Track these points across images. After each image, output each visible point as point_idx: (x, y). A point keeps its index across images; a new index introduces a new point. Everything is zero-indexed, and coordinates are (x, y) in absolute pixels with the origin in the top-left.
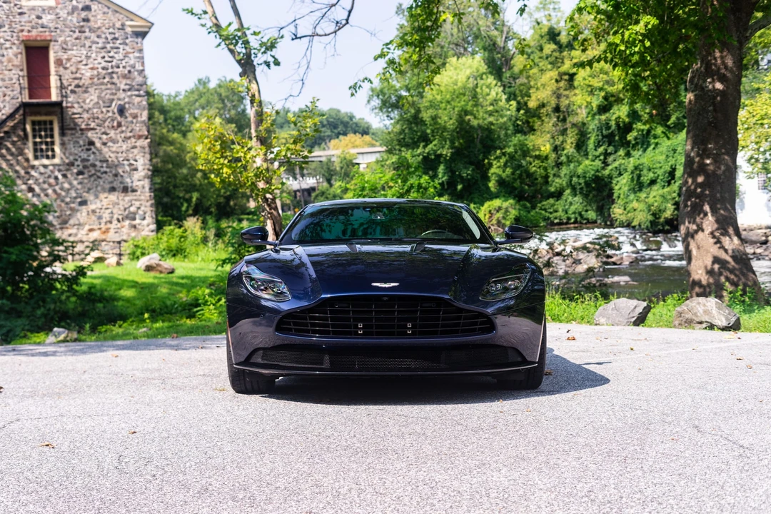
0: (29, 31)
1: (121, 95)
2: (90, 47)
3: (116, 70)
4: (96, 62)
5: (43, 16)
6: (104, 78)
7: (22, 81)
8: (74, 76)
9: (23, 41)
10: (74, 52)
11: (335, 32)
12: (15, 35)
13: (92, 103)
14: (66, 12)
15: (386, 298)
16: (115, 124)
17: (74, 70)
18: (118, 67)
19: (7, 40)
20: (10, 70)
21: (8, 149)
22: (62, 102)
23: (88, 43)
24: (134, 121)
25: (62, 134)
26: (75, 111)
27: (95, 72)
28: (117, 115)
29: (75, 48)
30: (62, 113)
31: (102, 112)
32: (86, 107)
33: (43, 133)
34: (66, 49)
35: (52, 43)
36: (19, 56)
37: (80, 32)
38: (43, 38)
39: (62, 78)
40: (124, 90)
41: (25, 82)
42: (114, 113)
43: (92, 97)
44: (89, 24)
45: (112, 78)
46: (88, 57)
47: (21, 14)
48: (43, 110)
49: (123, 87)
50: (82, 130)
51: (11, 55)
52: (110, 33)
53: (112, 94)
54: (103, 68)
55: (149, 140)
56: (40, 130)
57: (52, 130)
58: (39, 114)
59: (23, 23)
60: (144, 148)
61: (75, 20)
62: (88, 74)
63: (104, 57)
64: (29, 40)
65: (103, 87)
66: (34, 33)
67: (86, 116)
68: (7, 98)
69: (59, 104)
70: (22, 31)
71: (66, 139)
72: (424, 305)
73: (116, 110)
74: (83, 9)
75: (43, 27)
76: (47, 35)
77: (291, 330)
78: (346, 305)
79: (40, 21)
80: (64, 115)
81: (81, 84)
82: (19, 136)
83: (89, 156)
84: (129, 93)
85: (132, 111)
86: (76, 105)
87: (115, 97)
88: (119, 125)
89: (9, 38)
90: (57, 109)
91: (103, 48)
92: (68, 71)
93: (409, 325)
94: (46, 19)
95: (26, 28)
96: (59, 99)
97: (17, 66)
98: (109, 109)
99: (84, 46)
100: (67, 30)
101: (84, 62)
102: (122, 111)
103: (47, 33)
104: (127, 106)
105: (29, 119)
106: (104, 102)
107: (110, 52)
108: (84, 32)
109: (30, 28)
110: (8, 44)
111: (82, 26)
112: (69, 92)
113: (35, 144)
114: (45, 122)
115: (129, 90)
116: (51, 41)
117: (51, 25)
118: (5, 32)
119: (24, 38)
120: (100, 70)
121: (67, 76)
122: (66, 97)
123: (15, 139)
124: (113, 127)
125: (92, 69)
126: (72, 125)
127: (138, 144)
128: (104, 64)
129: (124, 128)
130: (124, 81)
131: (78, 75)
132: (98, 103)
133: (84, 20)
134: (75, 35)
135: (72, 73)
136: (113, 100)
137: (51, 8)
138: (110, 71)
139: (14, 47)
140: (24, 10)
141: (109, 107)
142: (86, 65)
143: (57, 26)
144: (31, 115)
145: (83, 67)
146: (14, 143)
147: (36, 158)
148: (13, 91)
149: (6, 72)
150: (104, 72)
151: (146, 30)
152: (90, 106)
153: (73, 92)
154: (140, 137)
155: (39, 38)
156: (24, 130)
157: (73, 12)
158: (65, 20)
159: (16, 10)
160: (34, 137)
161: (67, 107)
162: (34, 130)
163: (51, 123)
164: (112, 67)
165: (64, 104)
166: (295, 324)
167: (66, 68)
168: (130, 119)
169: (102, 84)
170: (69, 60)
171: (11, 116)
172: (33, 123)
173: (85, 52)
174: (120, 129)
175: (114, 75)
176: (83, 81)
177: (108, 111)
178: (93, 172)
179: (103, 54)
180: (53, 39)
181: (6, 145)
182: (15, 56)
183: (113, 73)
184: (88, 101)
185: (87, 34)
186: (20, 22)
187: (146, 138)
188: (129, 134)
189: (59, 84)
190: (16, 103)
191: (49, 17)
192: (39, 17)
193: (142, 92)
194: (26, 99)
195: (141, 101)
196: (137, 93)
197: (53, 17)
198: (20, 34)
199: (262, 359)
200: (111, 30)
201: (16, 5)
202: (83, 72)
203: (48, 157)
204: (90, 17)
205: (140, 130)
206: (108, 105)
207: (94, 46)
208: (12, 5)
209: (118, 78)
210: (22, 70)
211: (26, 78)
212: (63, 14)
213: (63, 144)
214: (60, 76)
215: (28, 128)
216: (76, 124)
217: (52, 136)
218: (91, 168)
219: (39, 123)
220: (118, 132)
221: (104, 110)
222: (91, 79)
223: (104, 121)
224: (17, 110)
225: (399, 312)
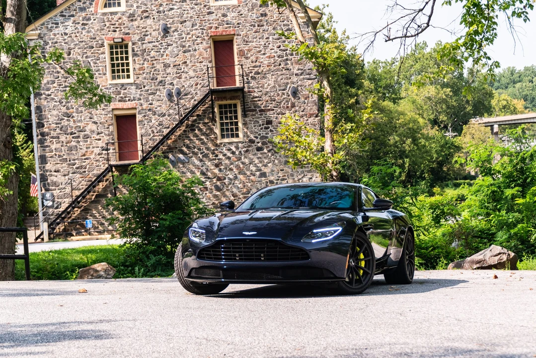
0: (217, 28)
1: (295, 79)
2: (268, 38)
3: (290, 57)
4: (273, 51)
5: (228, 14)
6: (280, 65)
7: (210, 72)
8: (254, 64)
9: (211, 36)
10: (254, 44)
11: (418, 34)
12: (205, 31)
13: (269, 87)
14: (247, 9)
15: (248, 240)
16: (289, 105)
17: (254, 60)
18: (292, 55)
19: (198, 37)
20: (200, 62)
21: (200, 130)
22: (244, 87)
23: (266, 36)
24: (306, 101)
25: (245, 115)
26: (256, 95)
27: (272, 60)
28: (291, 97)
29: (255, 40)
30: (244, 97)
31: (278, 95)
32: (264, 91)
33: (229, 115)
34: (247, 42)
35: (236, 37)
36: (208, 50)
37: (258, 26)
38: (228, 33)
39: (243, 67)
40: (296, 75)
41: (213, 72)
42: (289, 96)
43: (270, 82)
44: (267, 18)
45: (287, 64)
46: (265, 47)
47: (209, 13)
48: (228, 95)
49: (296, 71)
50: (261, 111)
51: (201, 50)
52: (284, 25)
53: (287, 78)
54: (279, 57)
55: (319, 118)
56: (226, 113)
57: (236, 112)
58: (225, 98)
59: (211, 22)
60: (315, 125)
61: (254, 16)
62: (266, 62)
63: (280, 47)
64: (216, 36)
65: (279, 73)
66: (221, 29)
67: (264, 98)
68: (199, 86)
69: (241, 90)
70: (211, 28)
71: (246, 119)
72: (269, 244)
73: (290, 93)
74: (261, 6)
75: (227, 24)
76: (231, 31)
77: (204, 257)
78: (229, 244)
79: (225, 19)
80: (246, 99)
81: (260, 71)
82: (209, 118)
83: (267, 134)
84: (302, 77)
85: (304, 93)
86: (256, 90)
87: (289, 81)
88: (293, 106)
89: (200, 35)
90: (239, 94)
91: (278, 39)
92: (250, 60)
93: (262, 255)
94: (231, 16)
95: (214, 25)
96: (242, 86)
97: (206, 58)
98: (284, 92)
99: (262, 38)
100: (248, 25)
101: (262, 52)
102: (295, 93)
103: (231, 29)
104: (299, 88)
105: (217, 104)
106: (280, 86)
107: (284, 42)
108: (263, 26)
109: (216, 25)
110: (199, 41)
111: (261, 21)
112: (250, 78)
113: (222, 124)
114: (230, 105)
115: (301, 74)
116: (234, 34)
117: (234, 21)
118: (197, 29)
119: (212, 34)
120: (276, 58)
121: (248, 64)
122: (248, 83)
123: (206, 121)
124: (288, 107)
125: (269, 57)
126: (253, 108)
127: (309, 121)
128: (280, 53)
129: (297, 108)
130: (297, 67)
131: (258, 64)
132: (274, 87)
133: (262, 15)
134: (254, 29)
135: (252, 62)
136: (287, 83)
137: (234, 7)
138: (285, 58)
139: (204, 43)
140: (213, 10)
141: (284, 90)
142: (264, 54)
143: (239, 22)
144: (218, 100)
145: (262, 56)
146: (205, 124)
147: (223, 136)
148: (203, 80)
149: (198, 65)
150: (280, 59)
151: (317, 20)
152: (267, 90)
153: (253, 78)
154: (311, 115)
155: (224, 33)
156: (213, 112)
157: (253, 9)
158: (246, 16)
159: (206, 10)
160: (221, 118)
161: (249, 92)
162: (221, 113)
163: (235, 106)
164: (287, 55)
165: (246, 90)
166: (206, 254)
167: (247, 58)
168: (302, 99)
169: (278, 70)
170: (249, 50)
171: (202, 102)
172: (220, 107)
173: (263, 43)
174: (293, 109)
175: (288, 62)
176: (262, 68)
177: (283, 94)
178: (271, 147)
179: (279, 44)
180: (236, 33)
181: (198, 127)
182: (205, 51)
183: (287, 60)
184: (266, 86)
185: (265, 27)
186: (209, 20)
187: (317, 116)
188: (301, 113)
189: (241, 73)
190: (206, 90)
191: (233, 14)
192: (224, 15)
193: (312, 76)
194: (214, 86)
195: (312, 84)
196: (308, 76)
197: (235, 14)
198: (209, 31)
199: (195, 274)
200: (285, 22)
201: (205, 6)
202: (262, 60)
203: (232, 136)
204: (267, 12)
205: (311, 109)
206: (283, 88)
207: (271, 37)
208: (203, 6)
209: (292, 64)
210: (210, 62)
211: (214, 69)
212: (244, 11)
213: (245, 124)
214: (242, 65)
215: (216, 110)
216: (256, 106)
217: (236, 118)
218: (269, 144)
219: (225, 106)
220: (292, 111)
221: (280, 93)
222: (268, 66)
223: (280, 103)
224: (206, 96)
225: (256, 248)
